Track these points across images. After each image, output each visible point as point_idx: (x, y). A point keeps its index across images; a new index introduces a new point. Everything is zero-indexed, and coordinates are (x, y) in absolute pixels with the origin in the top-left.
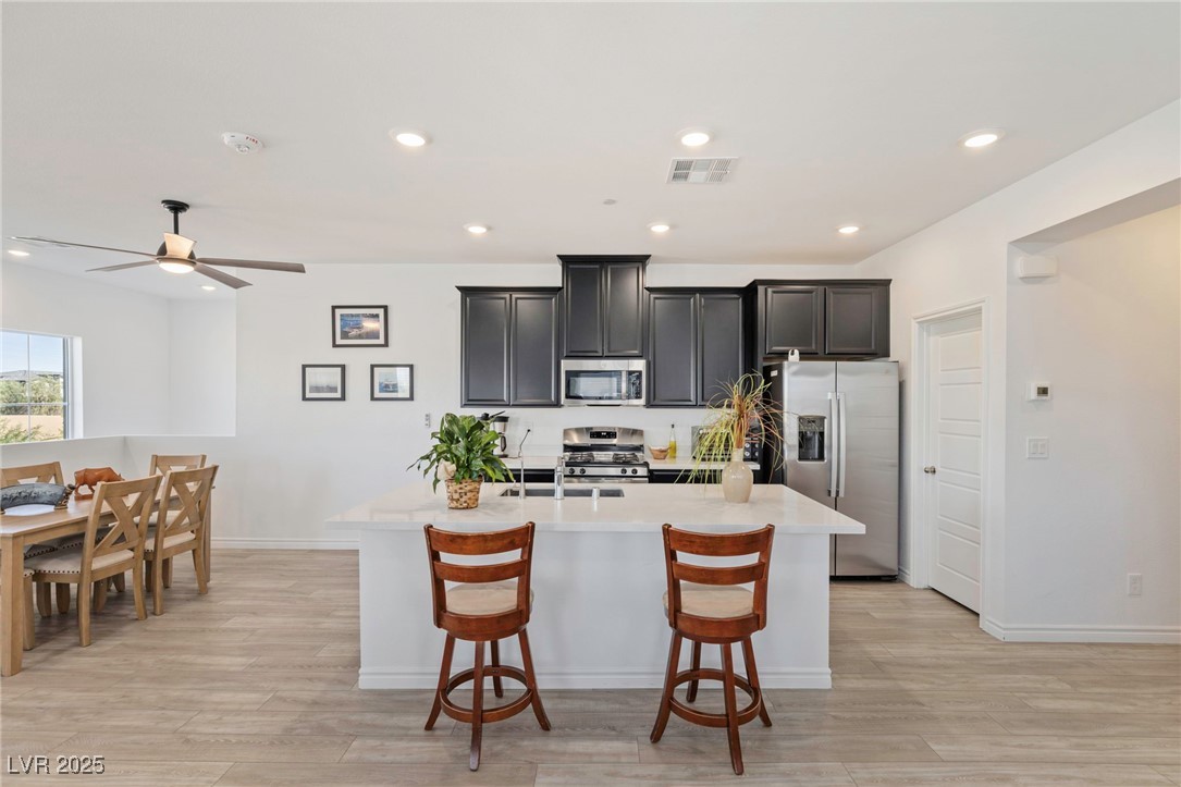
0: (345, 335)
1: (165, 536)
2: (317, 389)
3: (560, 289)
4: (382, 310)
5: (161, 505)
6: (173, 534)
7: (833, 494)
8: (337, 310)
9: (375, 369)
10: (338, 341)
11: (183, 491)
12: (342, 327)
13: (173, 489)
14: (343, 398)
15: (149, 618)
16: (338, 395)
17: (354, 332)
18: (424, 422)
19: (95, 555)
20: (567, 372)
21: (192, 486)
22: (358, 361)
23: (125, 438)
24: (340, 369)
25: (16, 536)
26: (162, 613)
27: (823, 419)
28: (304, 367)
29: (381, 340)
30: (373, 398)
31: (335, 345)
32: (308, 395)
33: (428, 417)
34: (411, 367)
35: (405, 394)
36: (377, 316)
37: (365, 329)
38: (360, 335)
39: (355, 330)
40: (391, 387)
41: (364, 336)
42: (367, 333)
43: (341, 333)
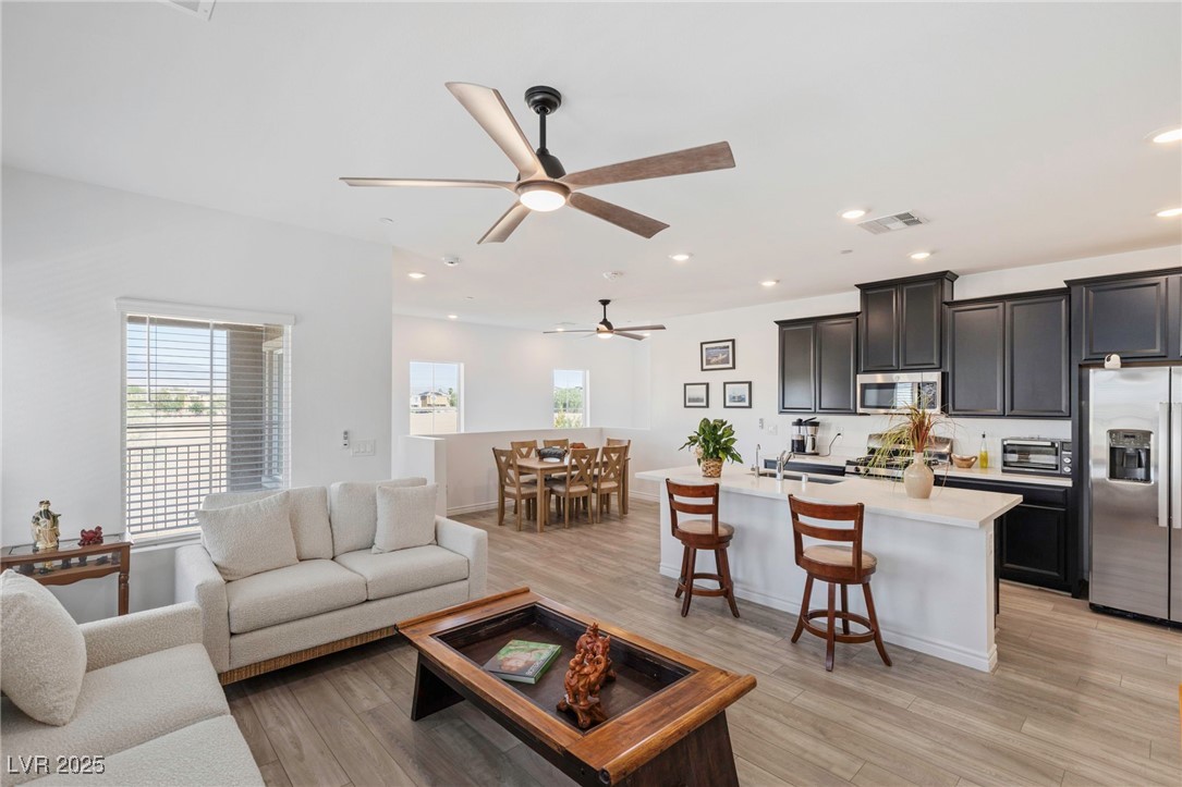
0: (708, 363)
2: (691, 400)
3: (858, 314)
4: (731, 343)
7: (1163, 522)
8: (703, 345)
9: (726, 385)
10: (705, 367)
11: (610, 458)
12: (707, 357)
13: (604, 456)
14: (707, 406)
16: (704, 404)
17: (714, 360)
18: (758, 424)
19: (570, 485)
20: (862, 385)
21: (614, 457)
22: (716, 379)
24: (706, 386)
25: (542, 469)
27: (1147, 434)
28: (685, 385)
29: (730, 365)
30: (725, 406)
31: (703, 370)
32: (688, 404)
33: (761, 420)
34: (750, 383)
35: (747, 404)
36: (728, 347)
37: (721, 357)
38: (717, 362)
39: (714, 358)
40: (736, 398)
41: (719, 362)
42: (721, 360)
43: (706, 362)
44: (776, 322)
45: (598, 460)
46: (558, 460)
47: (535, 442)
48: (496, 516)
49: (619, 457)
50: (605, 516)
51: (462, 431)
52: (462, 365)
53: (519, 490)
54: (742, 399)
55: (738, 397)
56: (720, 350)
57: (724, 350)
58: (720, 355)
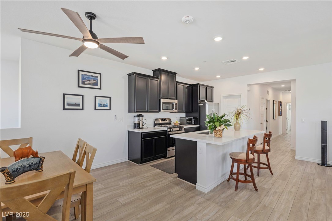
3: (159, 78)
4: (99, 75)
8: (80, 72)
9: (97, 98)
12: (82, 79)
14: (83, 109)
16: (81, 107)
20: (163, 102)
22: (89, 94)
24: (82, 96)
28: (64, 95)
29: (98, 87)
30: (96, 109)
31: (79, 87)
32: (66, 107)
34: (110, 98)
35: (108, 108)
36: (97, 77)
38: (90, 83)
39: (88, 81)
40: (103, 105)
41: (92, 84)
42: (93, 83)
43: (82, 82)
54: (105, 105)
55: (104, 104)
56: (92, 77)
57: (95, 78)
58: (92, 80)
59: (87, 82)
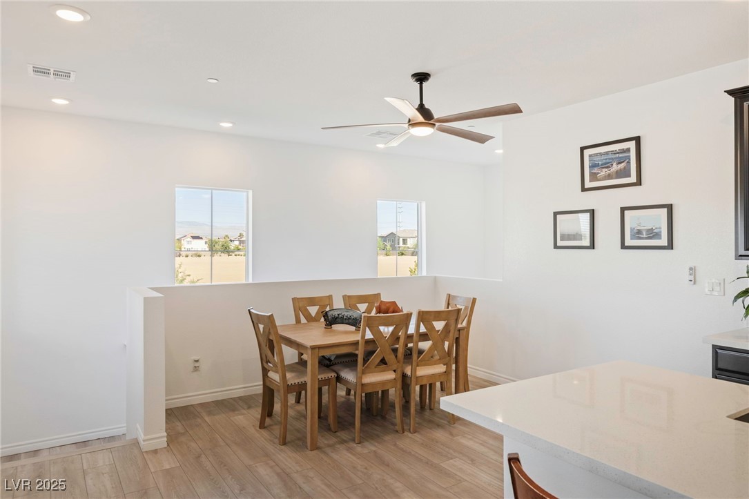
0: (594, 177)
1: (418, 366)
4: (634, 143)
5: (415, 338)
6: (425, 365)
8: (585, 151)
9: (626, 212)
10: (588, 185)
11: (430, 328)
13: (422, 325)
14: (592, 246)
15: (406, 433)
16: (588, 243)
18: (687, 276)
19: (363, 373)
21: (439, 325)
22: (607, 203)
23: (435, 277)
26: (415, 432)
28: (556, 214)
29: (633, 179)
30: (623, 247)
31: (584, 189)
32: (560, 243)
33: (692, 270)
34: (670, 208)
35: (664, 241)
36: (628, 150)
37: (615, 167)
38: (609, 175)
39: (604, 170)
40: (644, 233)
41: (614, 176)
42: (617, 172)
43: (590, 175)
44: (730, 92)
45: (412, 330)
46: (353, 328)
47: (330, 297)
48: (257, 413)
49: (446, 326)
50: (427, 413)
51: (251, 281)
52: (250, 192)
53: (284, 377)
54: (654, 234)
55: (648, 230)
56: (614, 156)
57: (621, 155)
58: (615, 164)
59: (602, 173)
